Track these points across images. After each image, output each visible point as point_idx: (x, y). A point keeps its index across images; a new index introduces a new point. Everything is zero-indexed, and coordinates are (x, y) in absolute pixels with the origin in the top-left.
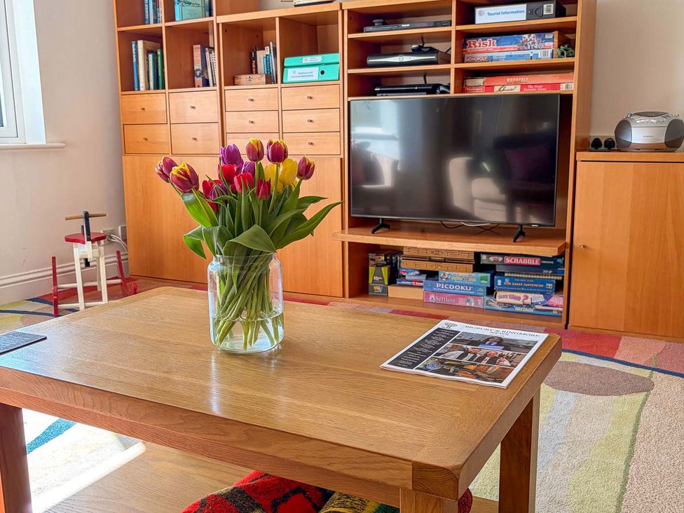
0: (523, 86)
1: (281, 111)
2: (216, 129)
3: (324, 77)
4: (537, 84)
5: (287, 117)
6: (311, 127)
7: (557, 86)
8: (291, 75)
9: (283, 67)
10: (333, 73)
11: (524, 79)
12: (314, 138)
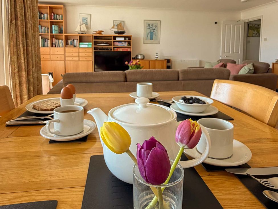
0: (123, 50)
1: (79, 52)
2: (63, 56)
3: (89, 47)
4: (125, 50)
5: (80, 54)
6: (86, 55)
7: (127, 50)
8: (81, 46)
9: (79, 44)
10: (90, 46)
11: (123, 49)
12: (87, 57)
